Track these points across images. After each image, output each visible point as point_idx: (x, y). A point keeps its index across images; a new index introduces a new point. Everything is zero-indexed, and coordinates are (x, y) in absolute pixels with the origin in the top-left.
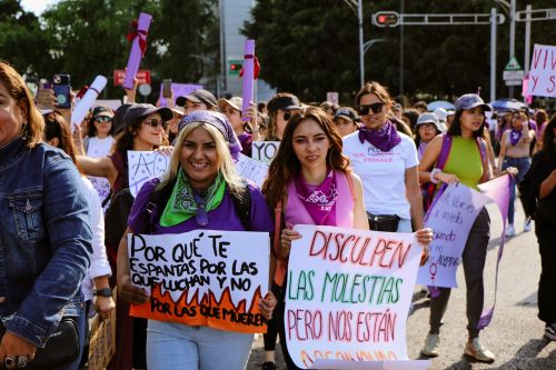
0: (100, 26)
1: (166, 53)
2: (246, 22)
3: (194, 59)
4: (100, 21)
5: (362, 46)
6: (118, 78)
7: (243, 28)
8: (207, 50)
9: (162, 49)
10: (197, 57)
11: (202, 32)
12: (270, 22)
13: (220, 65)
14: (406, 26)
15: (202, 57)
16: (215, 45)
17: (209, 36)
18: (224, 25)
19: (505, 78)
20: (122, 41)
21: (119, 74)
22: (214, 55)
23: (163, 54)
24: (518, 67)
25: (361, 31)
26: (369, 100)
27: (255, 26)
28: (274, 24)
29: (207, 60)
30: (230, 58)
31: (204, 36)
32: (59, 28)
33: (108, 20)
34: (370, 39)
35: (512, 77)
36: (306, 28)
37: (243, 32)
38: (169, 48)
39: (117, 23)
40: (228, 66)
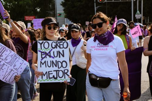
0: (20, 3)
1: (40, 11)
2: (62, 2)
3: (47, 13)
4: (20, 2)
5: (95, 8)
6: (26, 18)
7: (61, 3)
8: (51, 10)
9: (38, 10)
10: (49, 12)
11: (50, 5)
12: (69, 2)
13: (55, 14)
14: (108, 2)
15: (50, 12)
16: (54, 8)
17: (52, 6)
18: (56, 3)
19: (136, 16)
20: (27, 8)
21: (26, 17)
22: (54, 11)
23: (39, 11)
24: (140, 13)
25: (95, 4)
26: (98, 21)
27: (65, 2)
28: (70, 2)
29: (51, 13)
30: (58, 12)
31: (50, 6)
32: (8, 4)
33: (22, 2)
34: (98, 6)
35: (138, 16)
36: (79, 3)
37: (61, 5)
38: (40, 9)
39: (25, 2)
40: (57, 14)
